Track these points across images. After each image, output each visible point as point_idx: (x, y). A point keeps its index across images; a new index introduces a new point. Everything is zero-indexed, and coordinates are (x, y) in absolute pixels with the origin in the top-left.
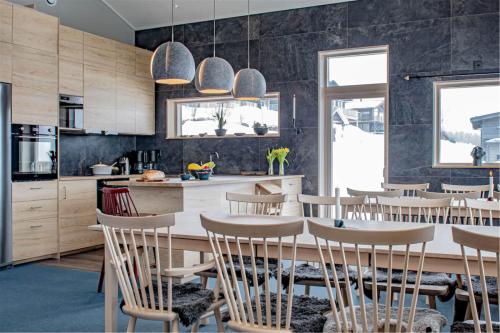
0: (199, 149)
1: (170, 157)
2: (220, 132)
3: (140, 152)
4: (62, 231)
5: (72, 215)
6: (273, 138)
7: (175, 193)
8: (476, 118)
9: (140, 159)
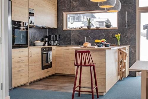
0: (79, 35)
1: (65, 38)
2: (89, 27)
3: (52, 36)
4: (30, 72)
5: (34, 64)
6: (115, 29)
7: (101, 53)
8: (146, 25)
9: (52, 39)
